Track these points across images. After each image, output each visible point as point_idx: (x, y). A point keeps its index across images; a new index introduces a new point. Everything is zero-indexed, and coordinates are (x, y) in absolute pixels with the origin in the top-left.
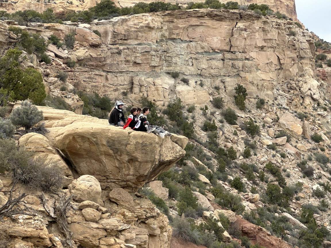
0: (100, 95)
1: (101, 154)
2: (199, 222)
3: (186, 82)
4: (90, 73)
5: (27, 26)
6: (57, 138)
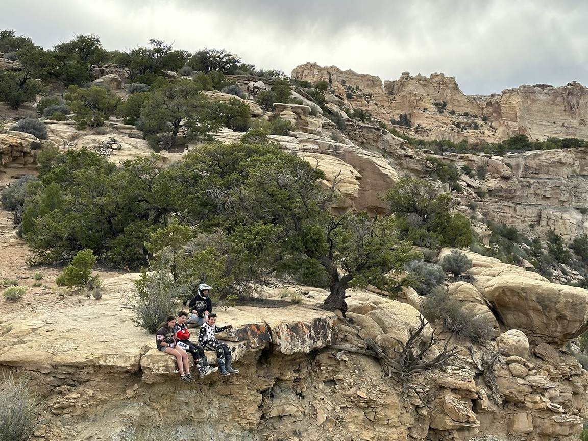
0: (507, 225)
1: (530, 309)
4: (500, 204)
5: (442, 155)
6: (487, 290)
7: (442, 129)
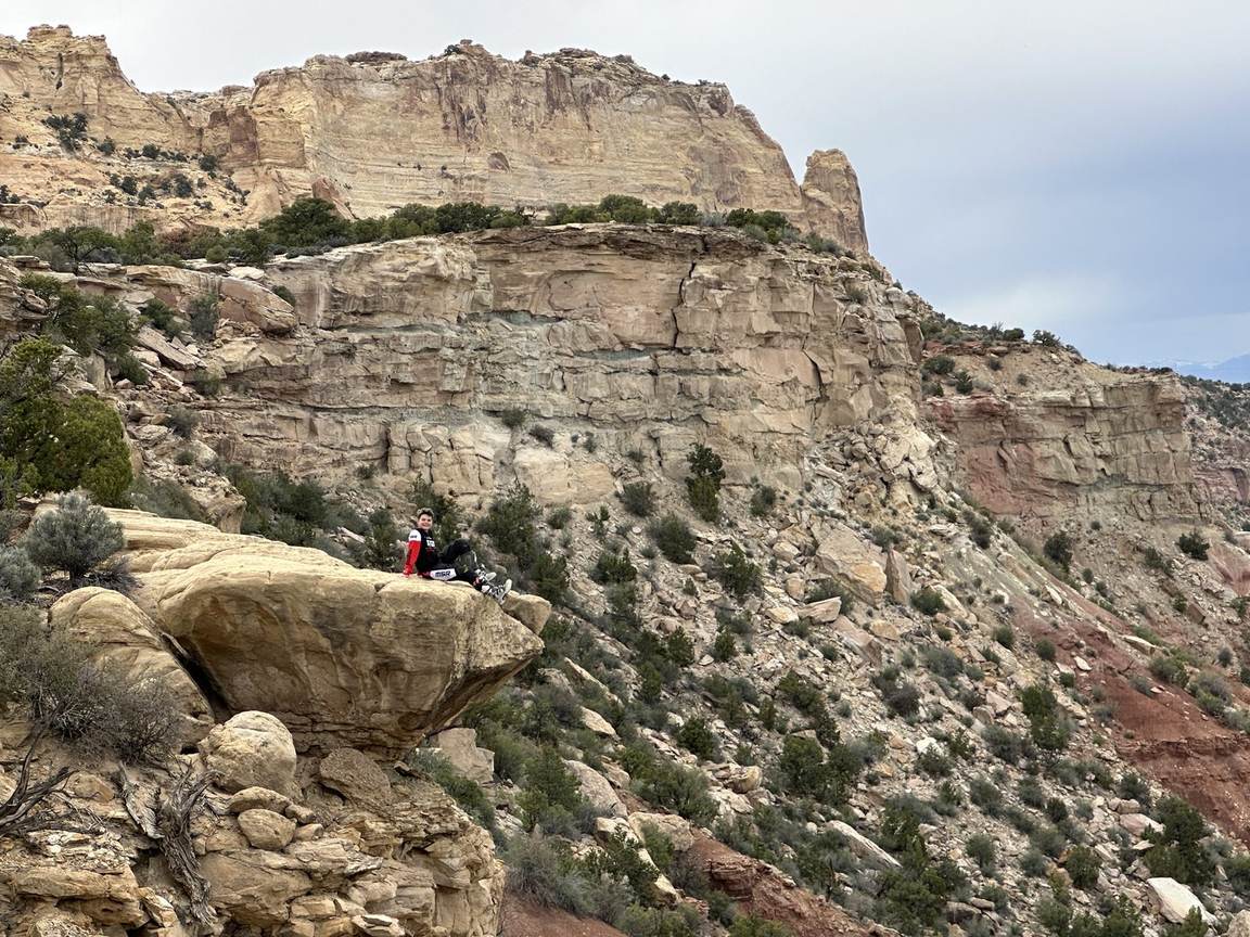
0: (292, 477)
1: (296, 650)
2: (584, 848)
3: (544, 438)
4: (265, 412)
5: (76, 272)
6: (167, 603)
7: (79, 200)
